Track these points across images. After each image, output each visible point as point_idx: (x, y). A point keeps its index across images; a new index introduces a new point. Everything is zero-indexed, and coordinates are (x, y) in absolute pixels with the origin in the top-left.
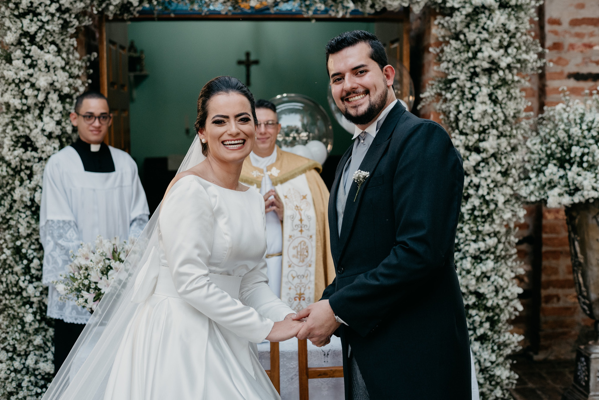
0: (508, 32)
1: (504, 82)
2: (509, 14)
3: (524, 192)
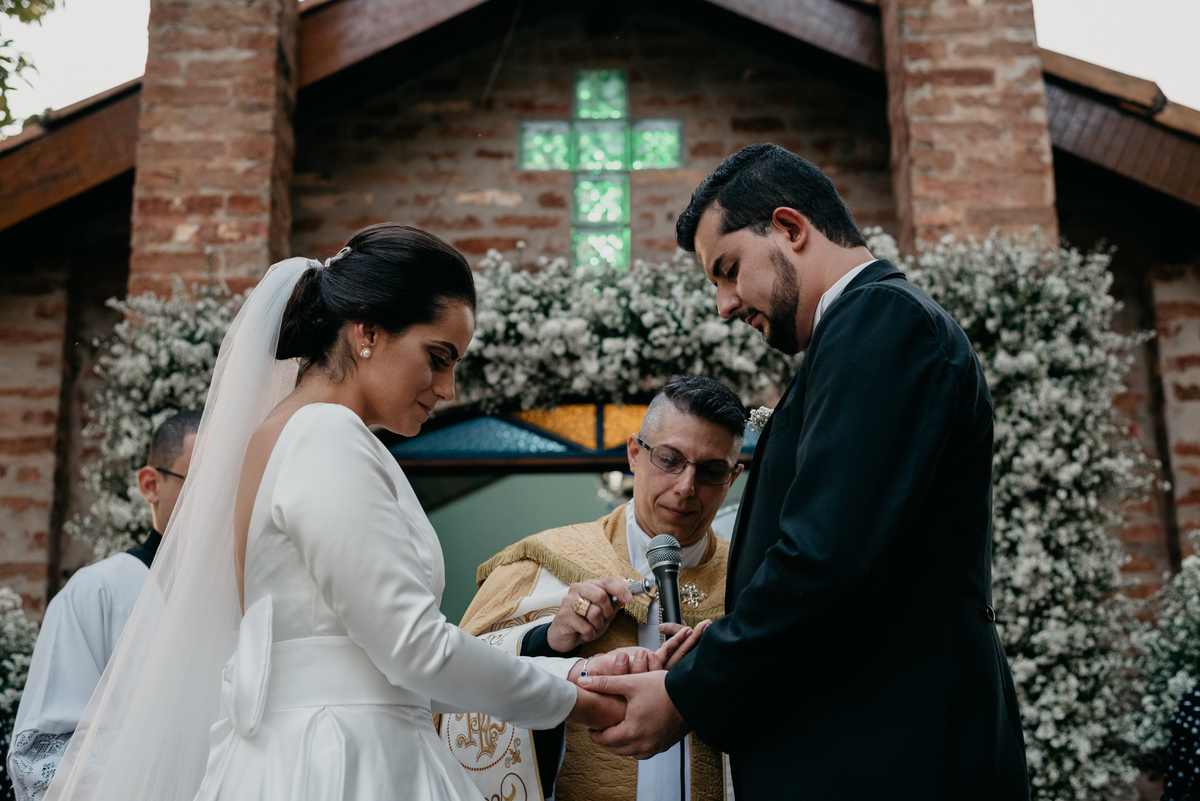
0: (1070, 419)
1: (1070, 515)
2: (1071, 387)
3: (1131, 736)
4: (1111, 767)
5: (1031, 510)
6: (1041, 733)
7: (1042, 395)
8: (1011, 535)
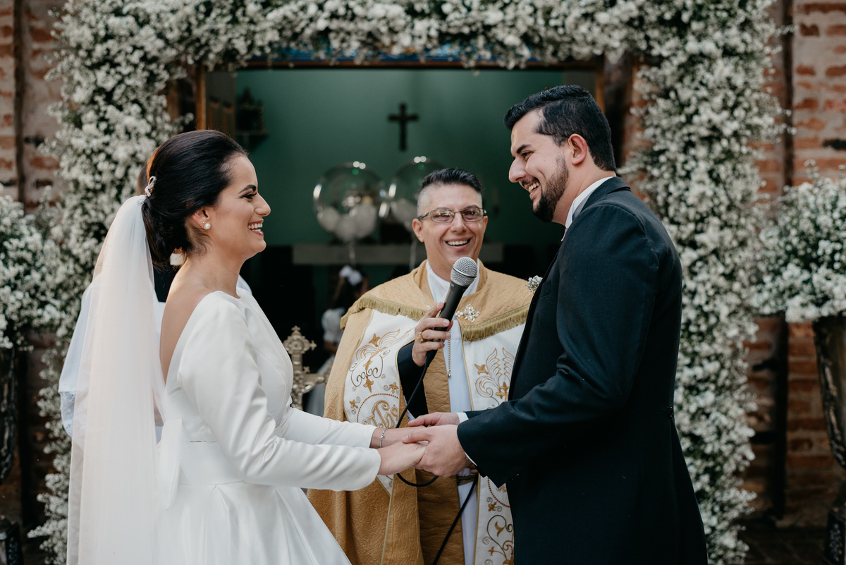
0: (733, 88)
1: (728, 154)
2: (736, 64)
3: (755, 301)
4: (740, 323)
5: (701, 151)
6: (697, 301)
7: (717, 73)
8: (688, 167)
